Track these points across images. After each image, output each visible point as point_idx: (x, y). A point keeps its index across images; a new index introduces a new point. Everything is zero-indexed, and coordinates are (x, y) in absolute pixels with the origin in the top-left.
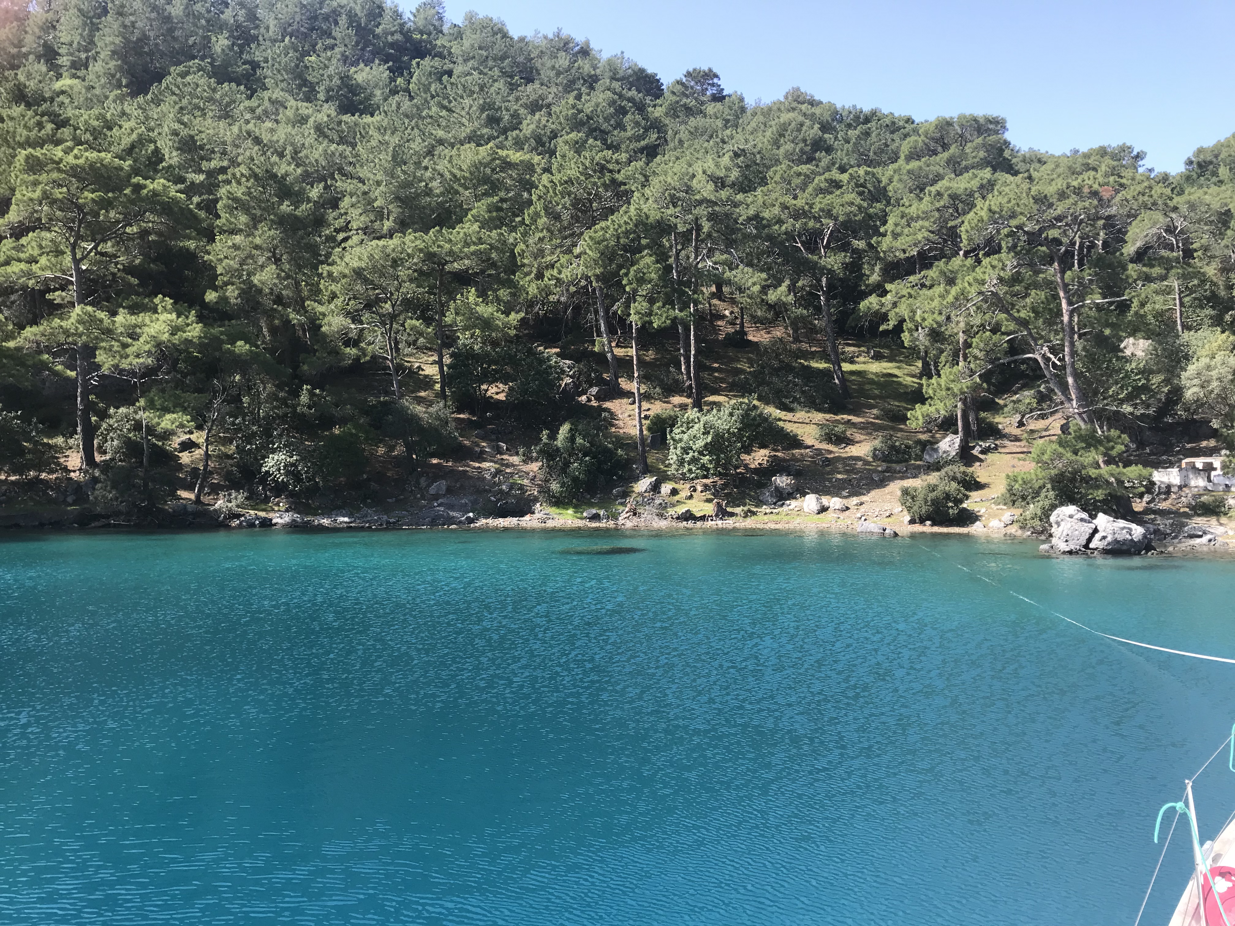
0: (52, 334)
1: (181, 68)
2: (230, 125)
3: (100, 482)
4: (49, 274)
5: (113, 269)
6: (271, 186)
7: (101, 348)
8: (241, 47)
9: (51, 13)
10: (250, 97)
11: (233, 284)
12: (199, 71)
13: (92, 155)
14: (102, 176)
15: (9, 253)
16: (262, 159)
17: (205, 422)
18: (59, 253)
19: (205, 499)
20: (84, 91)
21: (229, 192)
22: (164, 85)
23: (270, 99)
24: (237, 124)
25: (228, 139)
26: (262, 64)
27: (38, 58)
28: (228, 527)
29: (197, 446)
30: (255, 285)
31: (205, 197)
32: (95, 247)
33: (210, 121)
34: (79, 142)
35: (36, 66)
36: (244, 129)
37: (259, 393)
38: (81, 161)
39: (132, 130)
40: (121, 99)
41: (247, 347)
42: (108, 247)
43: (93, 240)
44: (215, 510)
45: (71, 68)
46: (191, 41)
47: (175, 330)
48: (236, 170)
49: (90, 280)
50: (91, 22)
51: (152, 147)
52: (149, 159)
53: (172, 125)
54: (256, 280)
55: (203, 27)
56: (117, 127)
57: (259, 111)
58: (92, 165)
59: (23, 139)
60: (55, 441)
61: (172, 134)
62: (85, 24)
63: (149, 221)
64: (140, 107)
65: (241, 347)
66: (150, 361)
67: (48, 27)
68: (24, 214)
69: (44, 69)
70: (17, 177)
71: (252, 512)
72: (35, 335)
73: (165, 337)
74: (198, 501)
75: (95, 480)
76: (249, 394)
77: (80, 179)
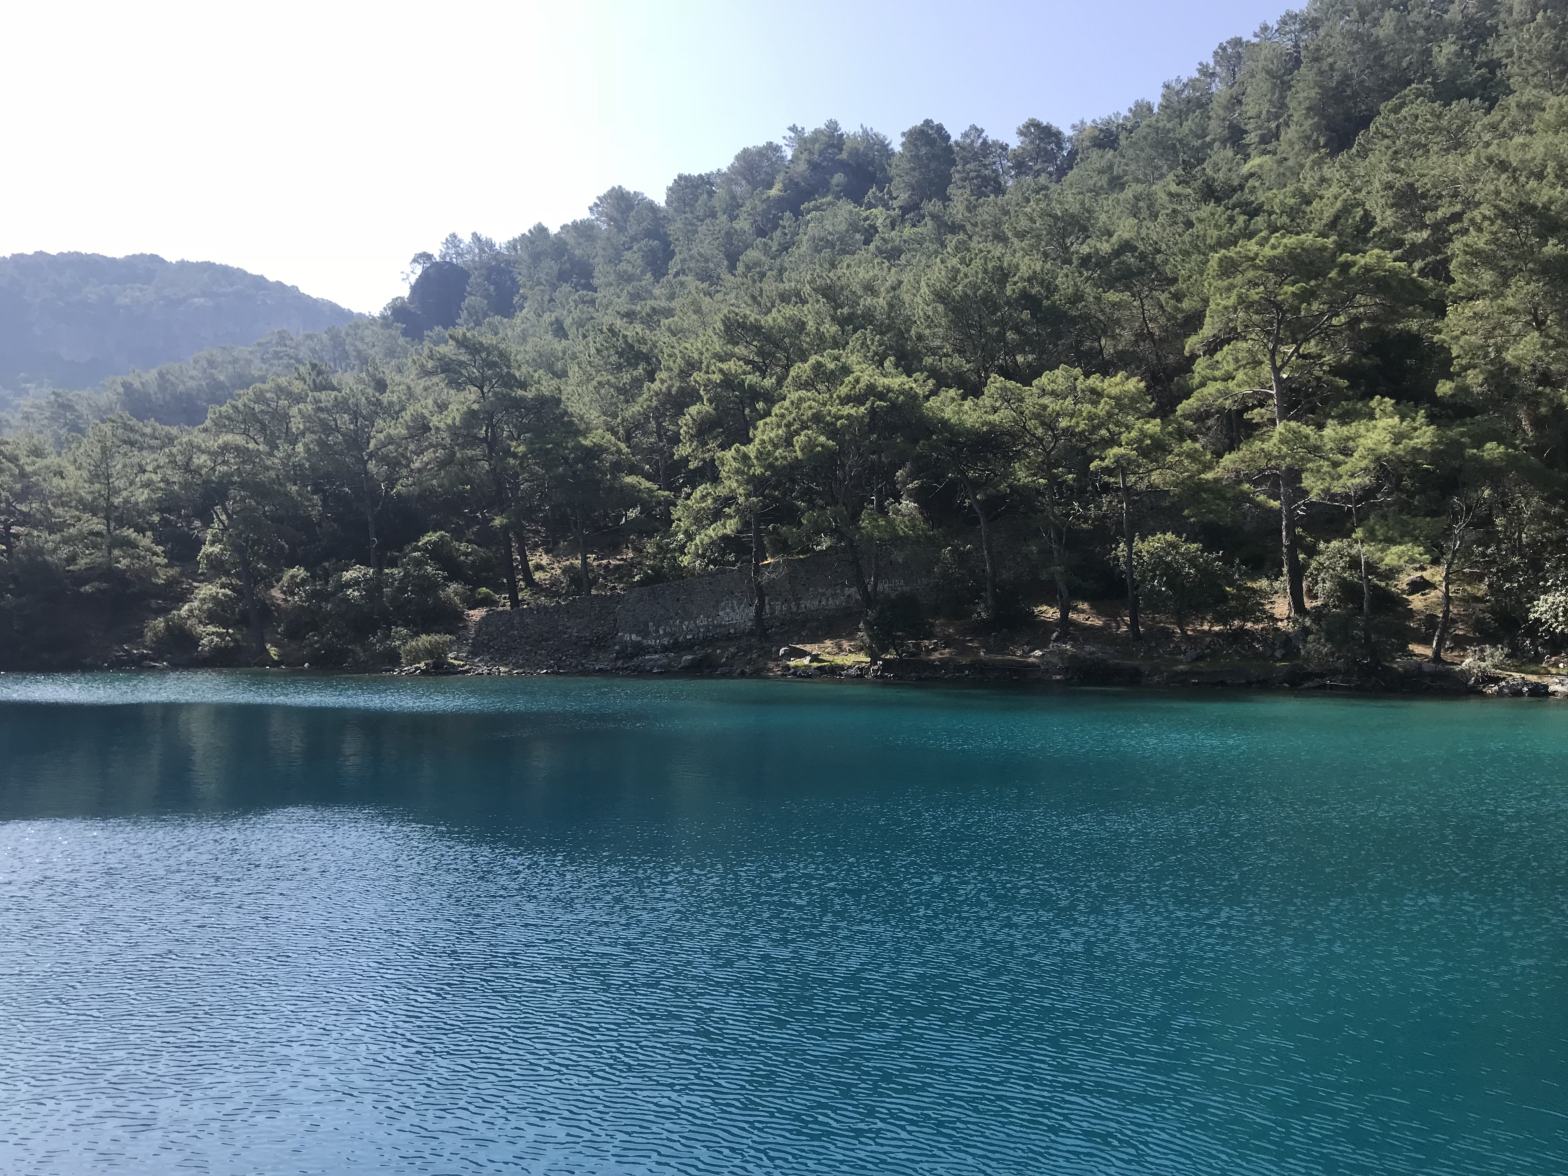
0: (1252, 460)
1: (1391, 103)
2: (1462, 155)
3: (1313, 633)
4: (1246, 390)
5: (1317, 372)
6: (1527, 223)
7: (1307, 470)
8: (1474, 48)
9: (1236, 87)
10: (1488, 111)
11: (1475, 367)
12: (1417, 98)
13: (1290, 241)
14: (1303, 262)
15: (1204, 373)
16: (1513, 189)
17: (1443, 554)
18: (1256, 363)
19: (1446, 656)
20: (1275, 165)
21: (1467, 245)
22: (1372, 128)
23: (1518, 106)
24: (1473, 150)
25: (1461, 174)
26: (1505, 61)
27: (1224, 143)
28: (1482, 694)
29: (1432, 586)
30: (1508, 364)
31: (1430, 259)
32: (1297, 350)
33: (1434, 158)
34: (1274, 229)
35: (1222, 154)
36: (1483, 155)
37: (1520, 511)
38: (1280, 250)
39: (1336, 198)
40: (1319, 163)
41: (1502, 449)
42: (1311, 347)
43: (1295, 341)
44: (1462, 671)
45: (1260, 143)
46: (1405, 63)
47: (1399, 437)
48: (1476, 212)
49: (1291, 389)
50: (1282, 82)
51: (1360, 212)
52: (1357, 228)
53: (1384, 177)
54: (1508, 356)
55: (1420, 40)
56: (1317, 200)
57: (1505, 124)
58: (1291, 254)
59: (1214, 241)
60: (1258, 584)
61: (1385, 189)
62: (1275, 86)
63: (1361, 305)
64: (1342, 167)
65: (1492, 450)
66: (1367, 480)
67: (1233, 104)
68: (1219, 325)
69: (1230, 153)
70: (1210, 285)
71: (1517, 675)
72: (1234, 462)
73: (1387, 448)
74: (1437, 658)
75: (1306, 631)
76: (1504, 512)
77: (1278, 272)
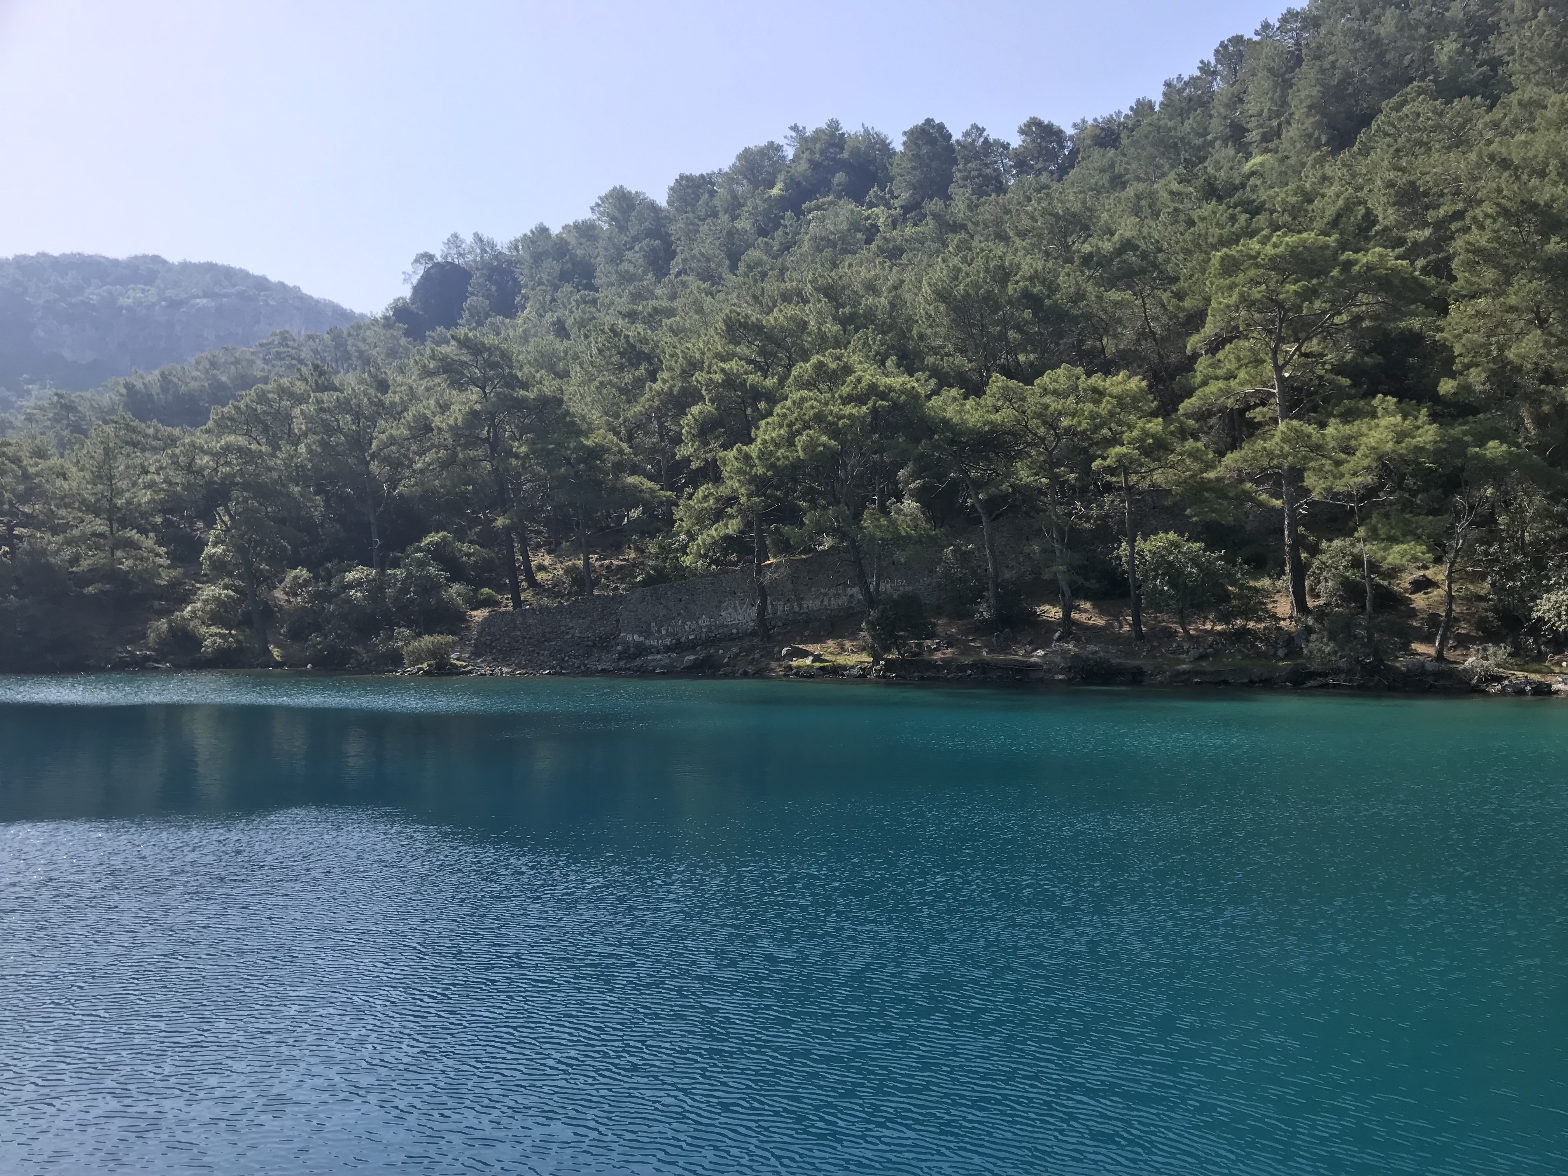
0: (1254, 459)
1: (1395, 99)
2: (1464, 153)
3: (1315, 632)
4: (1248, 389)
5: (1319, 371)
6: (1529, 221)
7: (1309, 469)
8: (1475, 46)
9: (1237, 85)
10: (1490, 109)
11: (1477, 366)
12: (1419, 95)
13: (1292, 239)
14: (1305, 261)
15: (1206, 372)
16: (1515, 187)
17: (1445, 552)
18: (1258, 362)
19: (1449, 655)
20: (1277, 164)
21: (1469, 243)
22: (1374, 126)
23: (1520, 103)
24: (1475, 148)
25: (1462, 173)
26: (1506, 59)
27: (1225, 141)
28: (1485, 693)
29: (1434, 585)
30: (1511, 362)
31: (1432, 257)
32: (1299, 349)
33: (1436, 156)
34: (1275, 228)
35: (1224, 152)
36: (1485, 153)
37: (1522, 510)
38: (1281, 249)
39: (1338, 196)
40: (1320, 161)
41: (1504, 447)
42: (1313, 345)
43: (1297, 340)
44: (1465, 670)
45: (1261, 141)
46: (1406, 61)
47: (1401, 435)
48: (1478, 210)
49: (1293, 388)
50: (1284, 80)
51: (1361, 210)
52: (1359, 227)
53: (1386, 175)
54: (1511, 354)
55: (1422, 37)
56: (1319, 198)
57: (1506, 122)
58: (1293, 252)
59: (1216, 239)
60: (1261, 583)
61: (1387, 187)
62: (1276, 84)
63: (1363, 304)
64: (1344, 165)
65: (1495, 448)
66: (1369, 479)
67: (1235, 103)
68: (1221, 324)
69: (1231, 151)
70: (1212, 284)
71: (1520, 674)
72: (1236, 461)
73: (1389, 447)
74: (1440, 657)
75: (1308, 630)
76: (1506, 510)
77: (1280, 270)
